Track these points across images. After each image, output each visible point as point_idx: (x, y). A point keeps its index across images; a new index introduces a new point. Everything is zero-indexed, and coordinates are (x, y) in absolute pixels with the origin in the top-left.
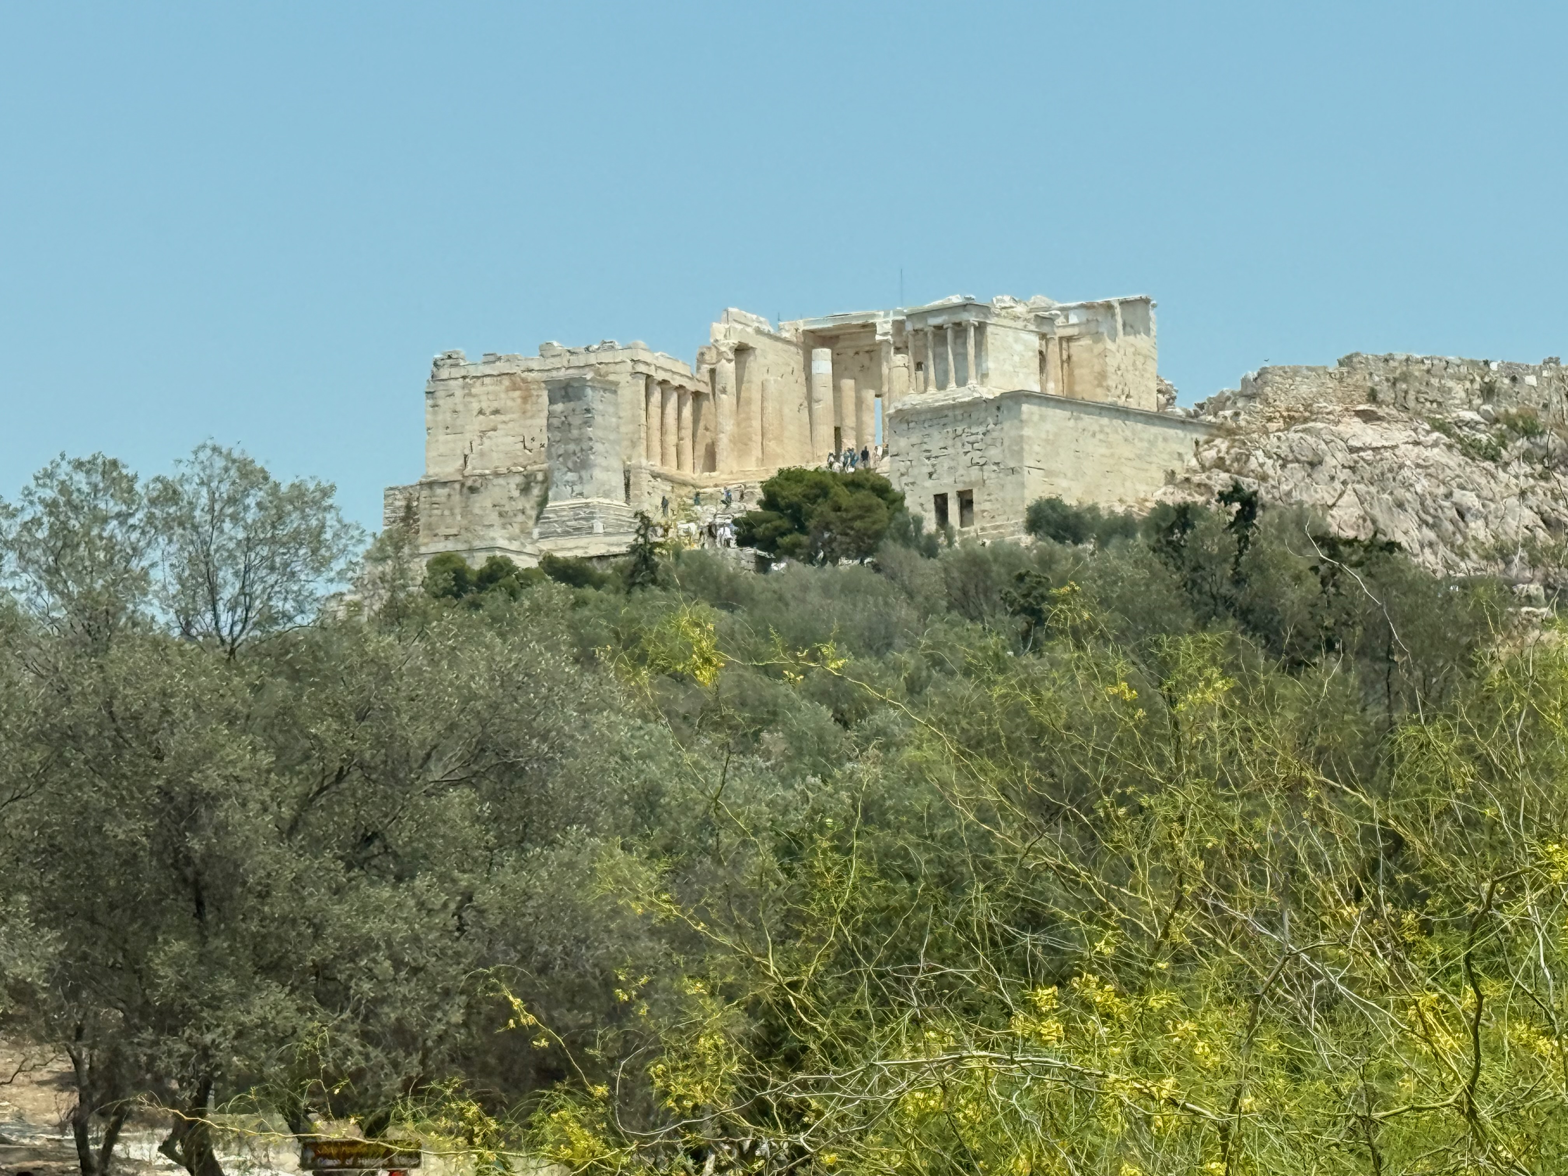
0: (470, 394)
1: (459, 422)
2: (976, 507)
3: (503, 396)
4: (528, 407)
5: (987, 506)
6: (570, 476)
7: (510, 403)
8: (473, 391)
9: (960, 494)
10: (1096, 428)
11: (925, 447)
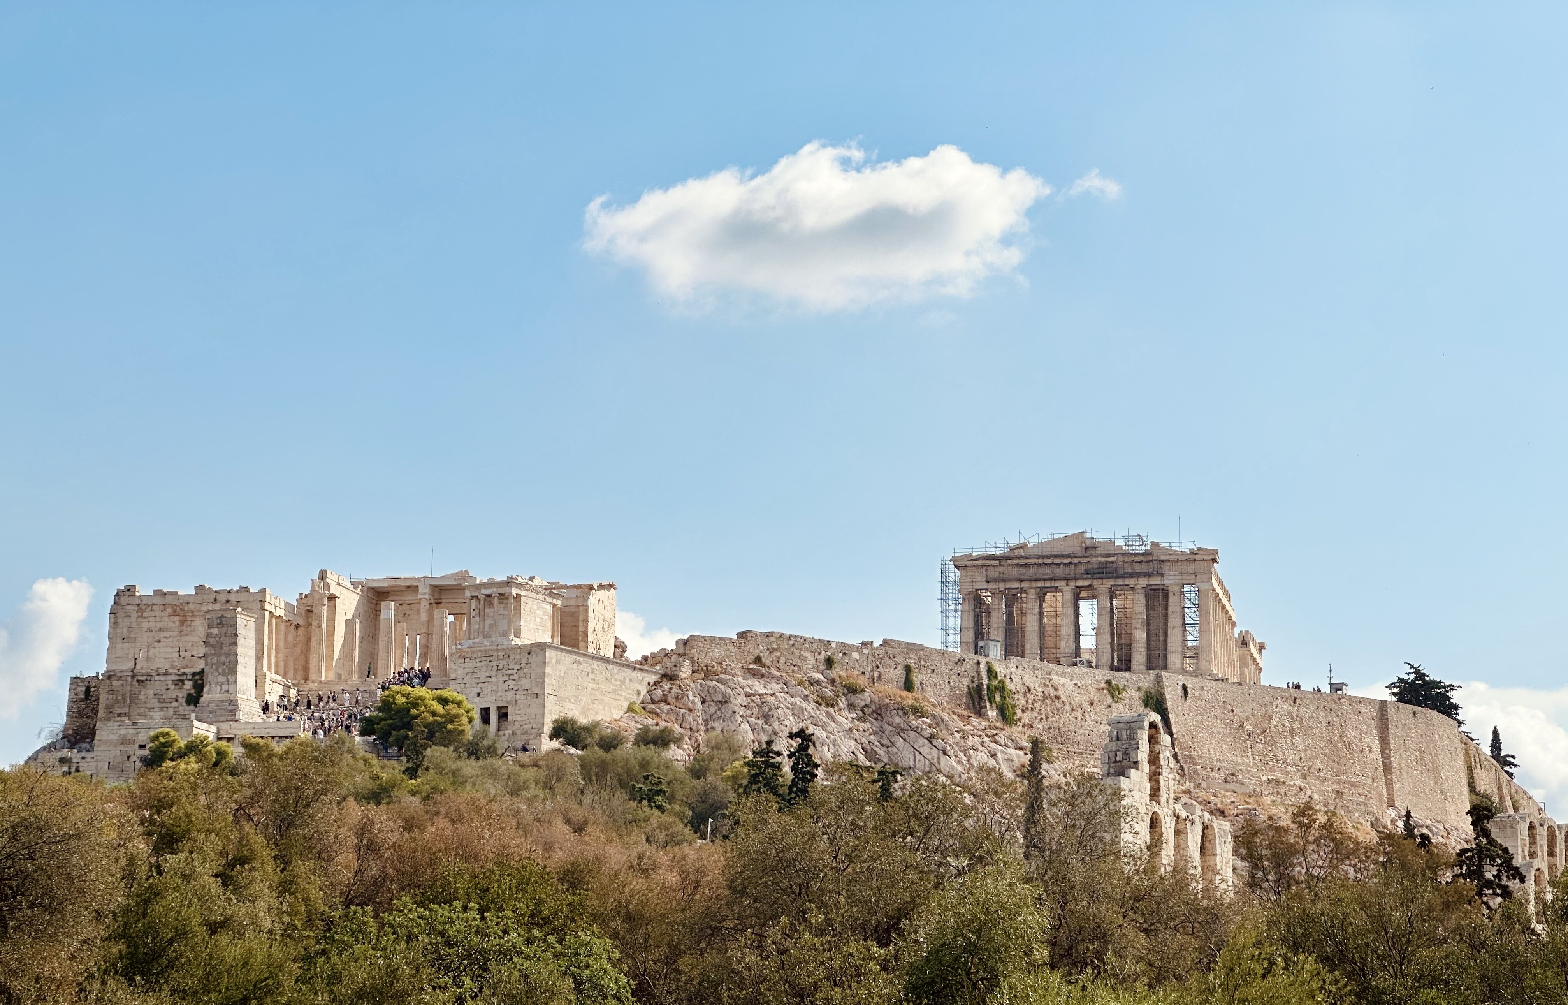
0: (141, 616)
1: (132, 636)
2: (510, 718)
3: (166, 619)
4: (184, 628)
5: (518, 718)
6: (222, 679)
7: (171, 624)
8: (145, 614)
9: (499, 708)
10: (589, 670)
11: (475, 675)
